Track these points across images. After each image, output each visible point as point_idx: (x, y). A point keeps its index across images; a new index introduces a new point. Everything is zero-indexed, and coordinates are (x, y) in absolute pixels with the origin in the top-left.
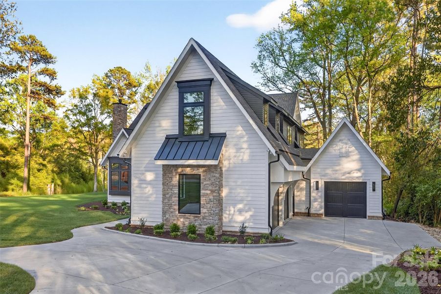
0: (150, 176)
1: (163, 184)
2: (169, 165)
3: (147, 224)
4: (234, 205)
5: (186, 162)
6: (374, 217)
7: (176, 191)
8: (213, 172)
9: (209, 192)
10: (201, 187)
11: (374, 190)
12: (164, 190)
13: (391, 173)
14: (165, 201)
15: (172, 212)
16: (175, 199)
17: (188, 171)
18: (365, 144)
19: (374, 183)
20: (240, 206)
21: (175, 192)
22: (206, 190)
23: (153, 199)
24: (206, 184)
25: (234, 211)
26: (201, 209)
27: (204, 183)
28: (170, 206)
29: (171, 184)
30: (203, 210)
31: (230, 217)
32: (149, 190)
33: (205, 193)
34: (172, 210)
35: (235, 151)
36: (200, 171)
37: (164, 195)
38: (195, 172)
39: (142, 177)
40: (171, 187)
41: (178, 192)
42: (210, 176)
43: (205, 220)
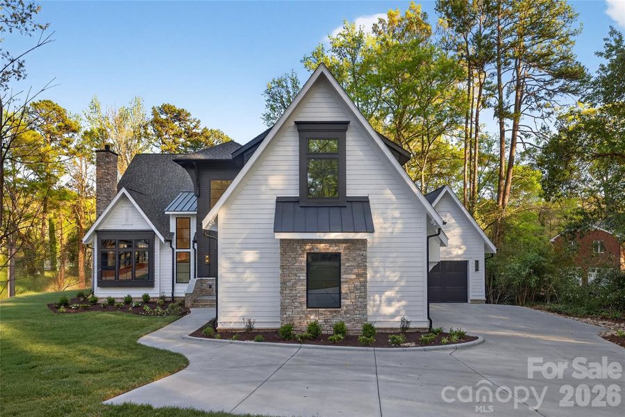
0: (250, 256)
1: (282, 267)
2: (290, 240)
3: (256, 326)
4: (381, 293)
5: (325, 235)
6: (477, 300)
7: (303, 276)
8: (360, 249)
9: (354, 276)
10: (342, 271)
11: (477, 270)
12: (283, 275)
13: (497, 250)
14: (285, 292)
15: (296, 307)
16: (302, 288)
17: (322, 247)
18: (469, 216)
19: (477, 262)
20: (388, 294)
21: (302, 278)
22: (349, 274)
23: (255, 290)
24: (348, 266)
25: (381, 301)
26: (342, 301)
27: (345, 264)
28: (294, 298)
29: (294, 267)
30: (345, 302)
31: (375, 309)
32: (249, 276)
33: (348, 278)
34: (297, 304)
35: (381, 220)
36: (341, 249)
37: (283, 283)
38: (333, 249)
39: (237, 258)
40: (295, 272)
41: (305, 278)
42: (354, 255)
43: (348, 316)
